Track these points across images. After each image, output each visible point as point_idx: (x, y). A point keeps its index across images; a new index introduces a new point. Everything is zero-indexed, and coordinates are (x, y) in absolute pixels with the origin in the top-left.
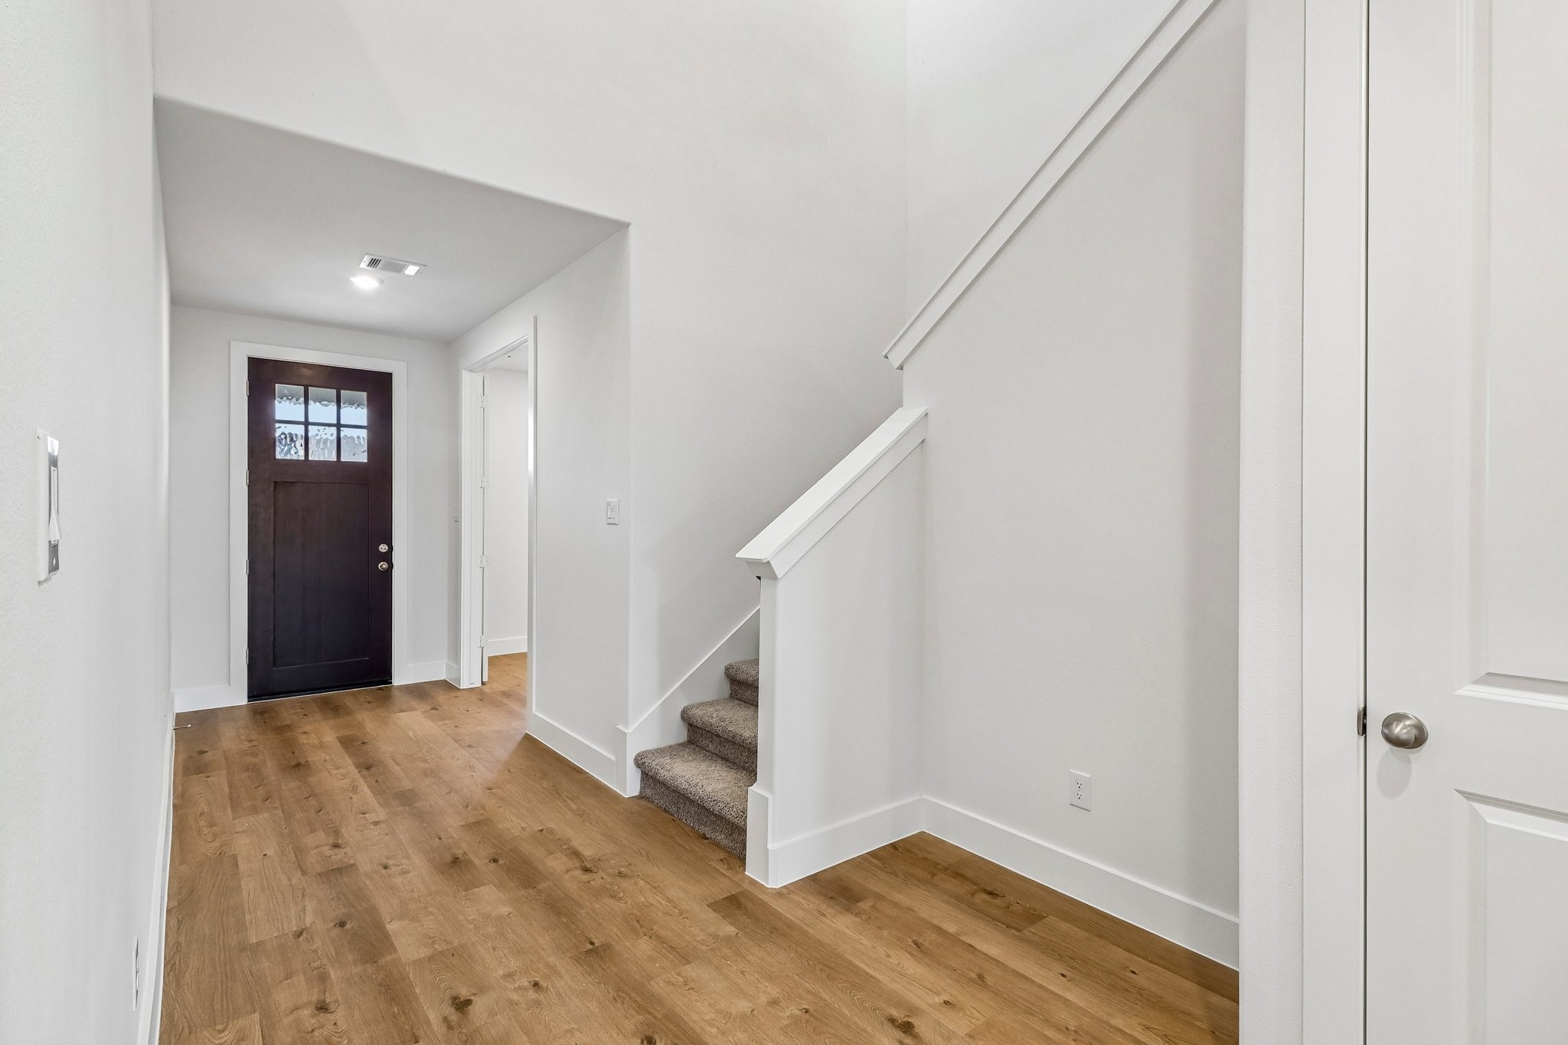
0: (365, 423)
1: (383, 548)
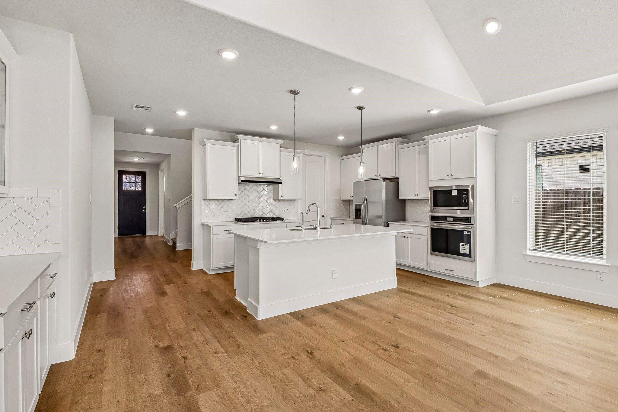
0: (140, 182)
1: (144, 207)
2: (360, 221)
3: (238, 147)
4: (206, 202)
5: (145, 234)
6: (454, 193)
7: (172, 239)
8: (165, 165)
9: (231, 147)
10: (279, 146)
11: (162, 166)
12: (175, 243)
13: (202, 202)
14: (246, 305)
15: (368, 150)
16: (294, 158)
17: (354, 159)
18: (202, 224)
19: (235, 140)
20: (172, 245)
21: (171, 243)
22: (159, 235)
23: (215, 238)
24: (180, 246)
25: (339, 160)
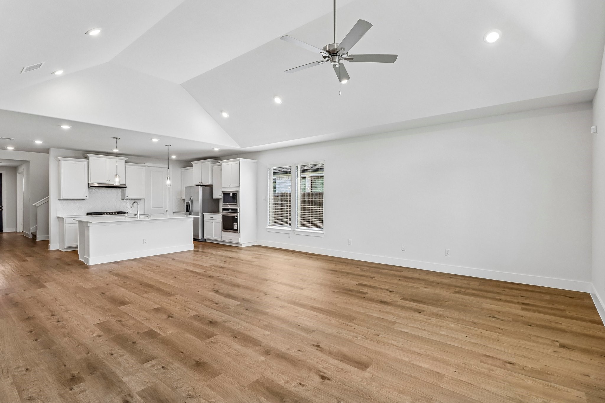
2: (188, 213)
3: (88, 162)
4: (61, 202)
5: (2, 231)
6: (231, 195)
7: (32, 233)
8: (24, 169)
9: (83, 163)
10: (124, 161)
11: (21, 170)
12: (34, 236)
13: (58, 202)
14: (83, 261)
15: (196, 165)
16: (116, 176)
17: (188, 170)
18: (58, 217)
19: (86, 158)
20: (32, 238)
21: (31, 236)
22: (18, 231)
23: (67, 226)
24: (40, 238)
25: (180, 170)
